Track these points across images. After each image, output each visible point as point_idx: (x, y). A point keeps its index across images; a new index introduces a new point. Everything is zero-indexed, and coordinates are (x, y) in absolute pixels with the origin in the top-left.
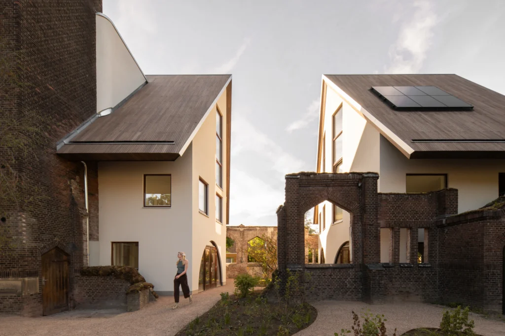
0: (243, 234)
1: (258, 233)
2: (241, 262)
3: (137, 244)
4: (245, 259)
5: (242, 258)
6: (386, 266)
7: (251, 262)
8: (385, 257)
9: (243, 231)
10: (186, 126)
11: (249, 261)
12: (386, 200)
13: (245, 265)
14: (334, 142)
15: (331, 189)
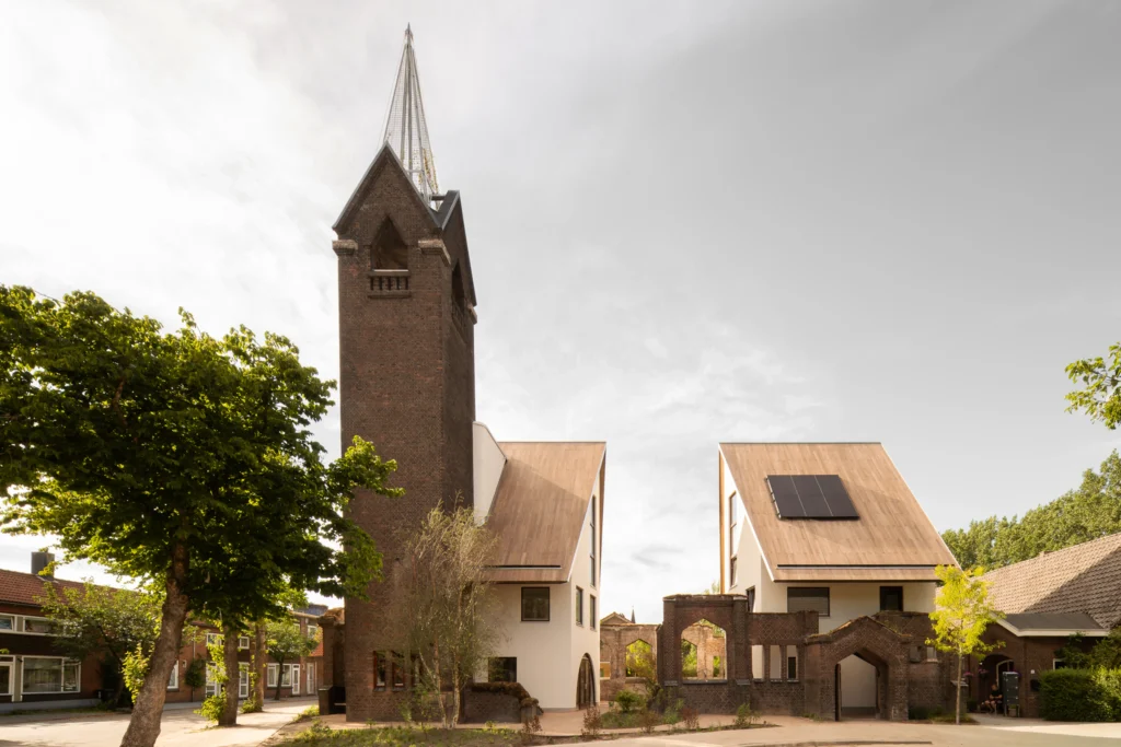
0: (620, 636)
1: (640, 634)
2: (617, 676)
3: (514, 659)
4: (621, 672)
5: (618, 670)
6: (758, 682)
7: (631, 675)
8: (757, 672)
9: (620, 632)
10: (568, 544)
11: (628, 675)
12: (757, 619)
13: (621, 680)
14: (731, 529)
15: (705, 609)
